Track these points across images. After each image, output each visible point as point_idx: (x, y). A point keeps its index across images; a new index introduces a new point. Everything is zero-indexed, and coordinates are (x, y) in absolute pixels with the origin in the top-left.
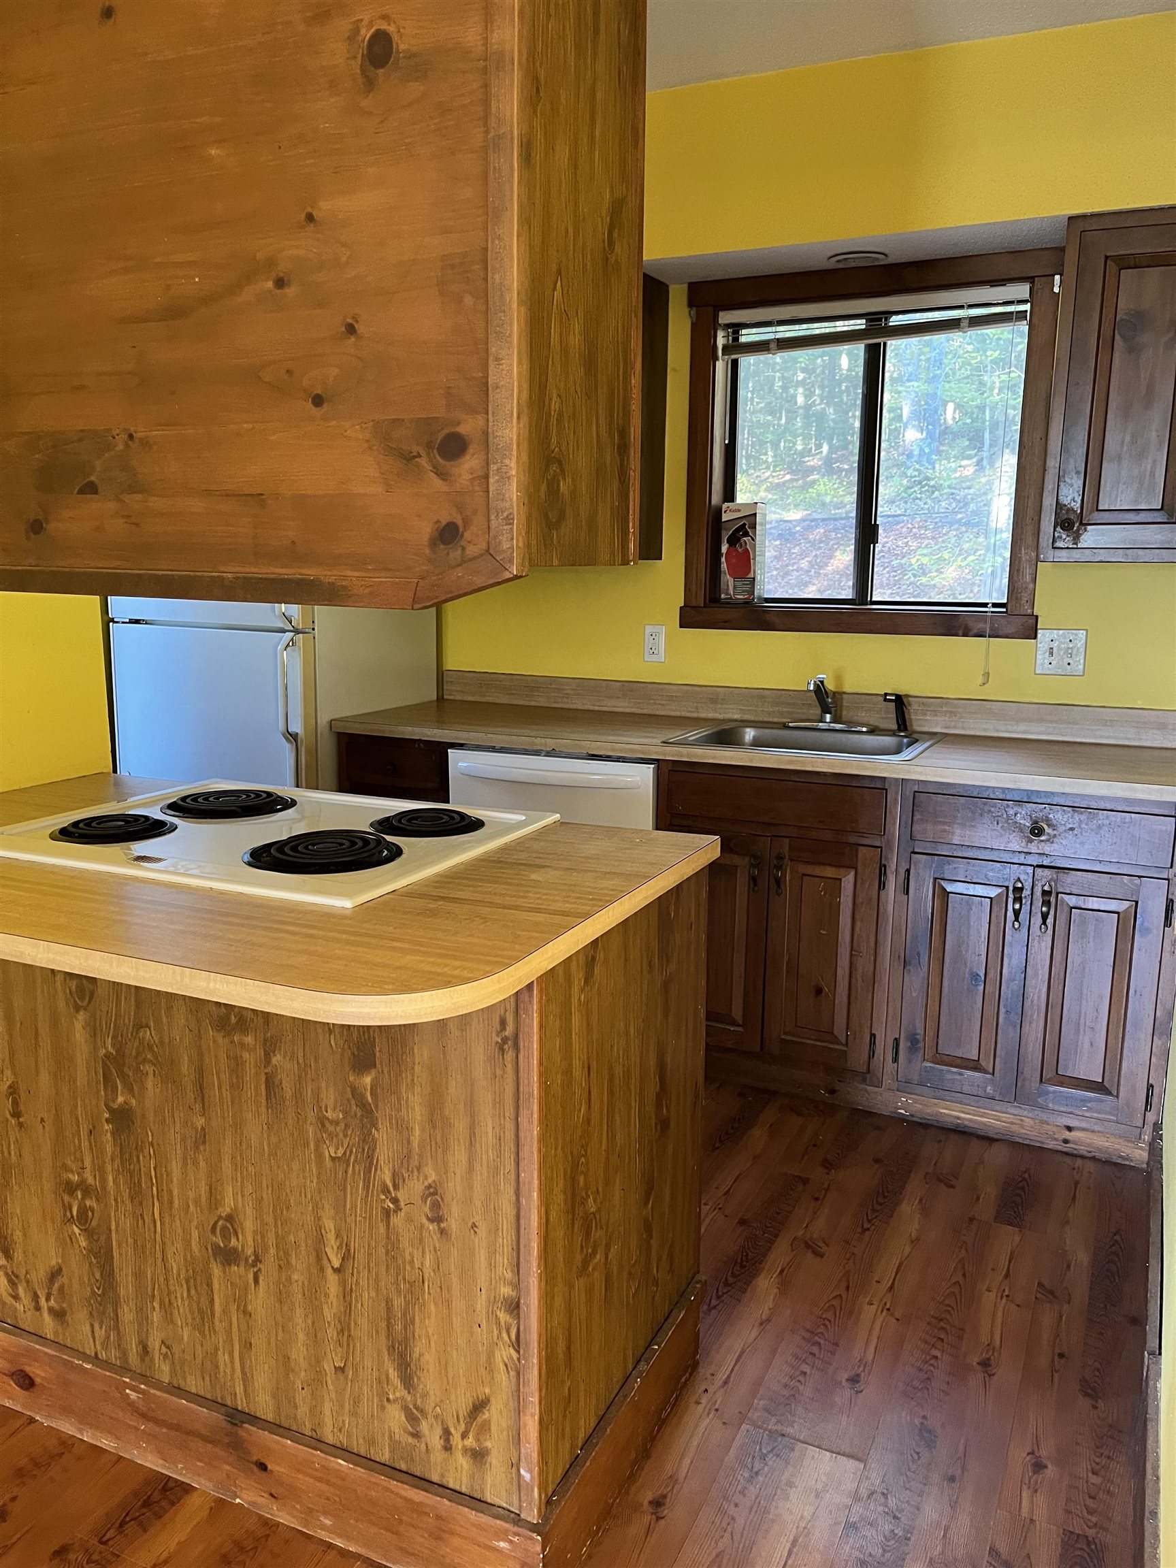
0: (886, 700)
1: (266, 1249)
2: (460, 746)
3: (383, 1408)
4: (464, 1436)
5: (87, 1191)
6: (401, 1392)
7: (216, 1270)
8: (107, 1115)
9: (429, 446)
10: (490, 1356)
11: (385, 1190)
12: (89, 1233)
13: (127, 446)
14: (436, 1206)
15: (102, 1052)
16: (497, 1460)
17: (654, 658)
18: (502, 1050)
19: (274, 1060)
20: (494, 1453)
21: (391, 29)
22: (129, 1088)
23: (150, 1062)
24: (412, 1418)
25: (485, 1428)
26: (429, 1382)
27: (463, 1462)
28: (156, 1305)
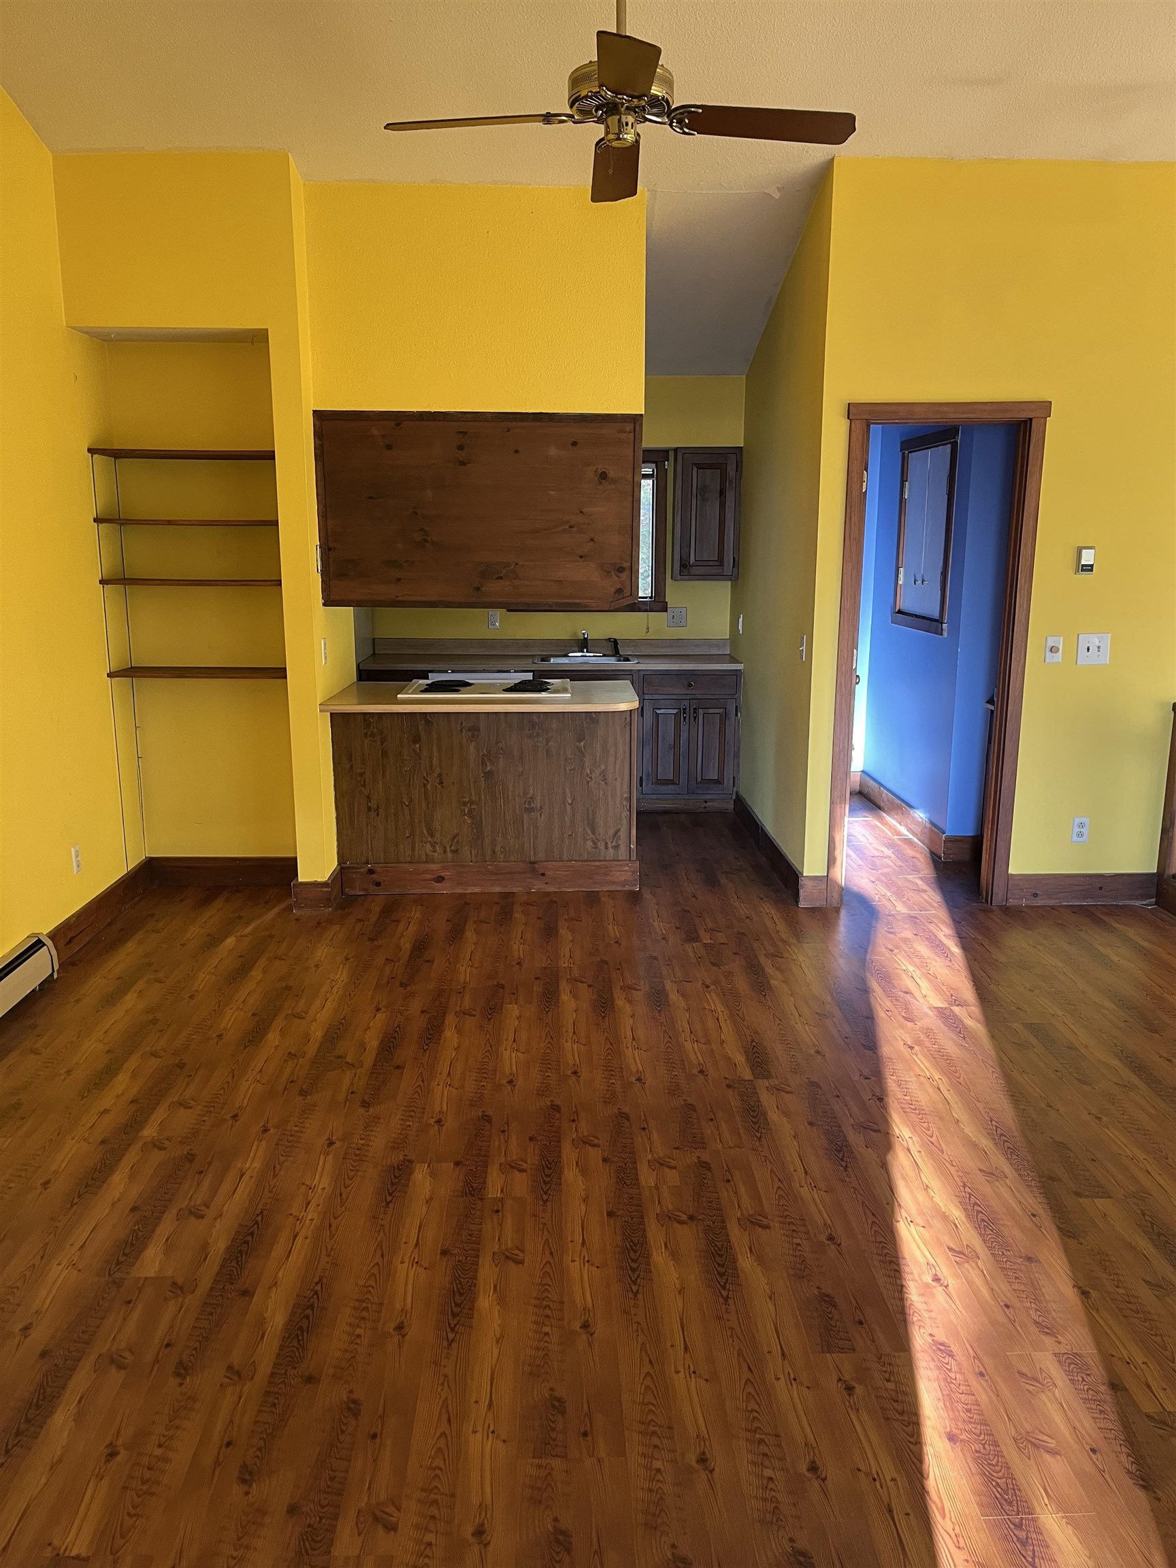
0: (610, 641)
1: (545, 804)
2: (431, 671)
3: (585, 843)
4: (612, 843)
5: (472, 803)
6: (591, 836)
7: (525, 816)
8: (482, 775)
9: (614, 569)
10: (621, 815)
11: (588, 775)
12: (472, 818)
13: (515, 566)
14: (604, 776)
15: (481, 754)
16: (623, 849)
17: (494, 627)
18: (625, 727)
19: (550, 744)
20: (621, 845)
21: (607, 472)
22: (492, 764)
23: (502, 754)
24: (594, 843)
25: (619, 838)
26: (601, 830)
27: (611, 851)
28: (500, 835)
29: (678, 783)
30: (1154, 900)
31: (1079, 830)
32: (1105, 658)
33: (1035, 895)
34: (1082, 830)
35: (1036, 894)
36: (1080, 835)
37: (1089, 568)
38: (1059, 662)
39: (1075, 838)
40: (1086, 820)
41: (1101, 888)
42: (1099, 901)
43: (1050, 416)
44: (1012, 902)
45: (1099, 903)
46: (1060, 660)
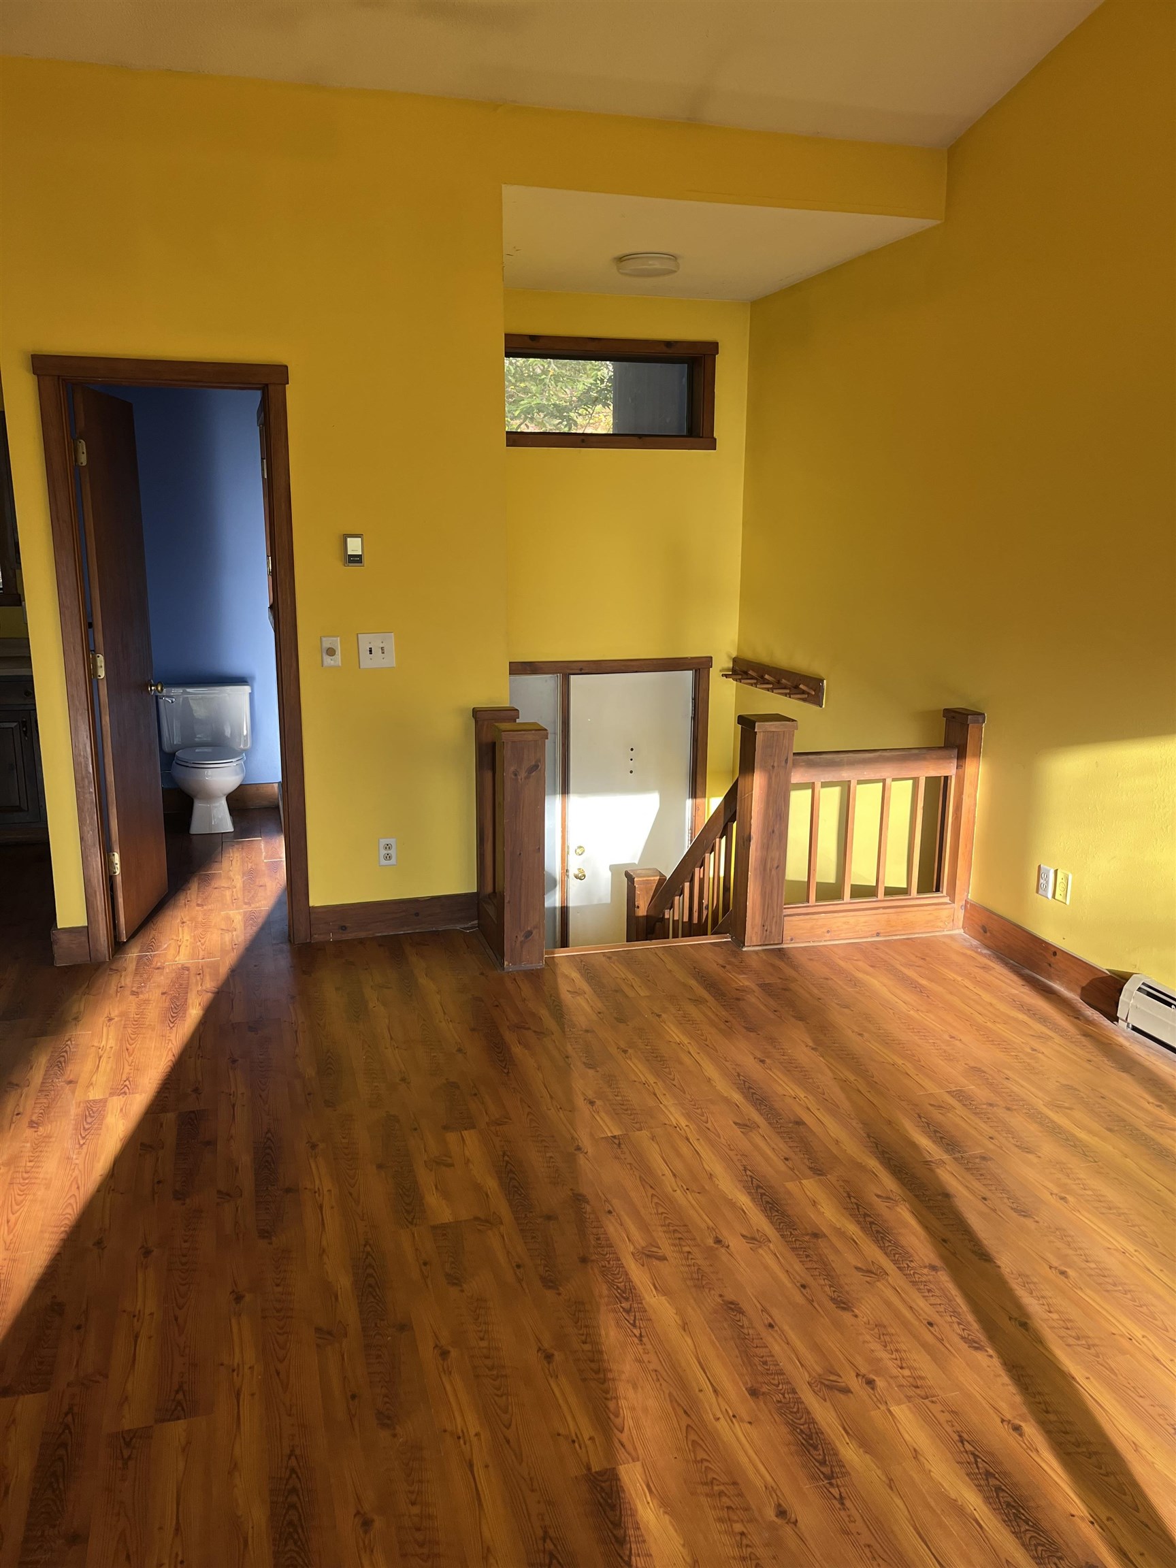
29: (26, 809)
30: (476, 922)
31: (386, 852)
32: (390, 660)
33: (344, 928)
34: (389, 852)
35: (344, 926)
36: (388, 857)
37: (356, 560)
38: (339, 666)
39: (384, 862)
40: (392, 841)
41: (417, 914)
42: (417, 929)
43: (288, 383)
44: (317, 938)
45: (417, 931)
46: (340, 665)
